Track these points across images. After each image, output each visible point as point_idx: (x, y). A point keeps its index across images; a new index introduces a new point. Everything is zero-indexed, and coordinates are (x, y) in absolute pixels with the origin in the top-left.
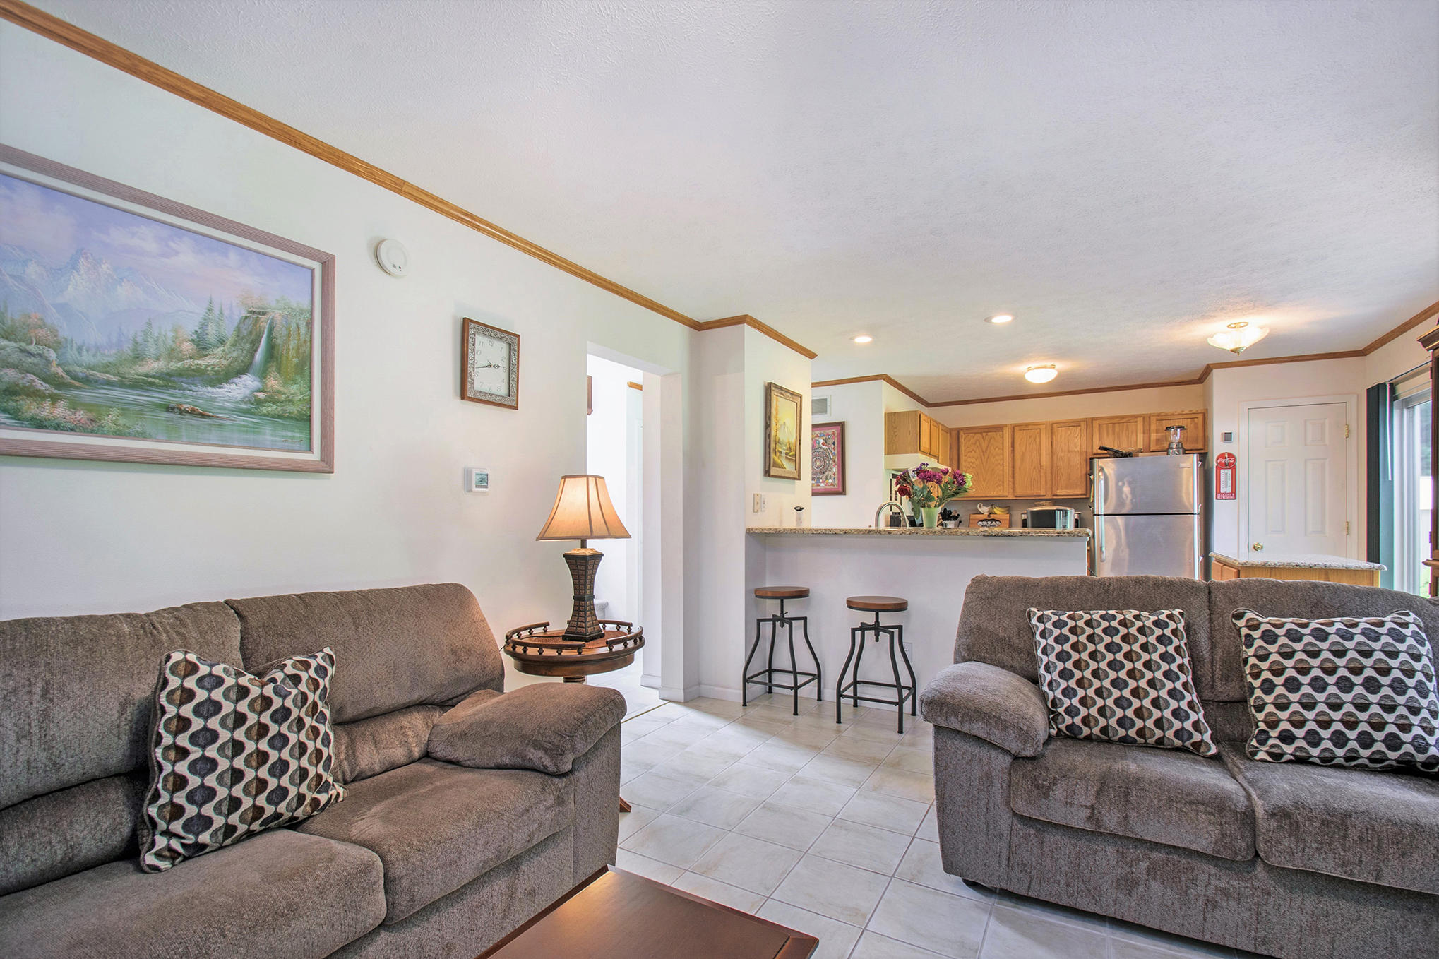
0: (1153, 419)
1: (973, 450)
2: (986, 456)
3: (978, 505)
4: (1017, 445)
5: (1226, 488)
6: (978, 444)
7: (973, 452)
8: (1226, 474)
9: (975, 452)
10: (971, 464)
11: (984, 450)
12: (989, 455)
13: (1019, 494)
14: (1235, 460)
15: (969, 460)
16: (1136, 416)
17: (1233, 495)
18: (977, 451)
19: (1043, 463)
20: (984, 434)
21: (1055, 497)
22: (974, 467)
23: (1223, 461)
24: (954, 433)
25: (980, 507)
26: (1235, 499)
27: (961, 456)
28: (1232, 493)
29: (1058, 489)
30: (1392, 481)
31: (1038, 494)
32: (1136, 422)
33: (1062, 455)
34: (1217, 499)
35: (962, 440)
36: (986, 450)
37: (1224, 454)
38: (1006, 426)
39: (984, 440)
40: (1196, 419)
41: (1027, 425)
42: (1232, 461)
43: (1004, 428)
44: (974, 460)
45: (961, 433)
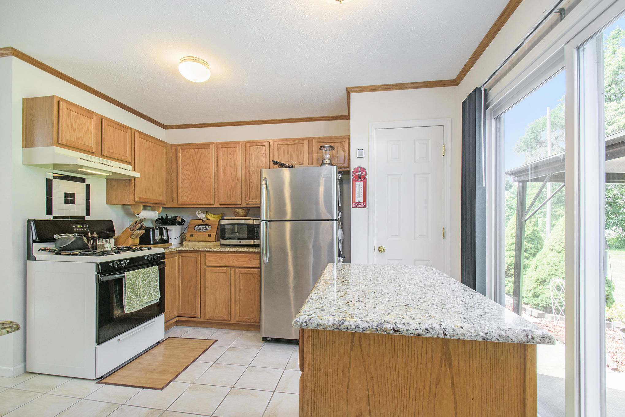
0: (315, 142)
1: (188, 164)
2: (198, 169)
3: (197, 212)
4: (220, 160)
5: (359, 198)
6: (191, 159)
7: (188, 166)
8: (359, 184)
9: (190, 165)
10: (187, 176)
11: (196, 163)
12: (200, 168)
13: (221, 203)
14: (366, 174)
15: (185, 172)
16: (303, 139)
17: (364, 205)
18: (191, 165)
19: (239, 176)
20: (196, 150)
21: (248, 206)
22: (188, 179)
23: (357, 174)
24: (174, 148)
25: (199, 214)
26: (366, 207)
27: (179, 168)
28: (363, 202)
29: (249, 199)
30: (485, 188)
31: (235, 203)
32: (303, 144)
33: (253, 169)
34: (353, 207)
35: (180, 155)
36: (198, 164)
37: (358, 168)
38: (212, 143)
39: (196, 155)
40: (344, 143)
41: (227, 143)
42: (363, 174)
43: (211, 146)
44: (188, 173)
45: (179, 148)
